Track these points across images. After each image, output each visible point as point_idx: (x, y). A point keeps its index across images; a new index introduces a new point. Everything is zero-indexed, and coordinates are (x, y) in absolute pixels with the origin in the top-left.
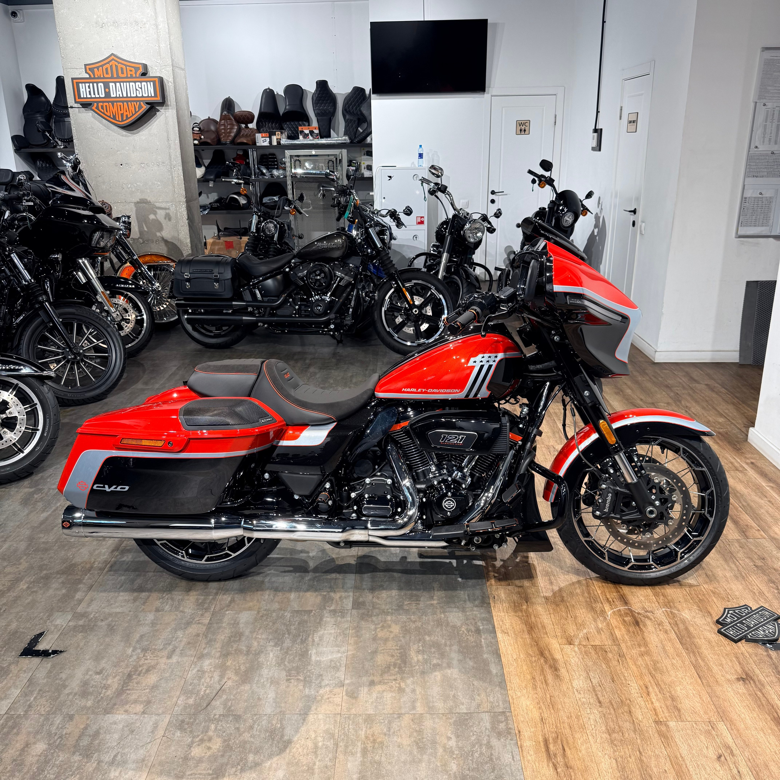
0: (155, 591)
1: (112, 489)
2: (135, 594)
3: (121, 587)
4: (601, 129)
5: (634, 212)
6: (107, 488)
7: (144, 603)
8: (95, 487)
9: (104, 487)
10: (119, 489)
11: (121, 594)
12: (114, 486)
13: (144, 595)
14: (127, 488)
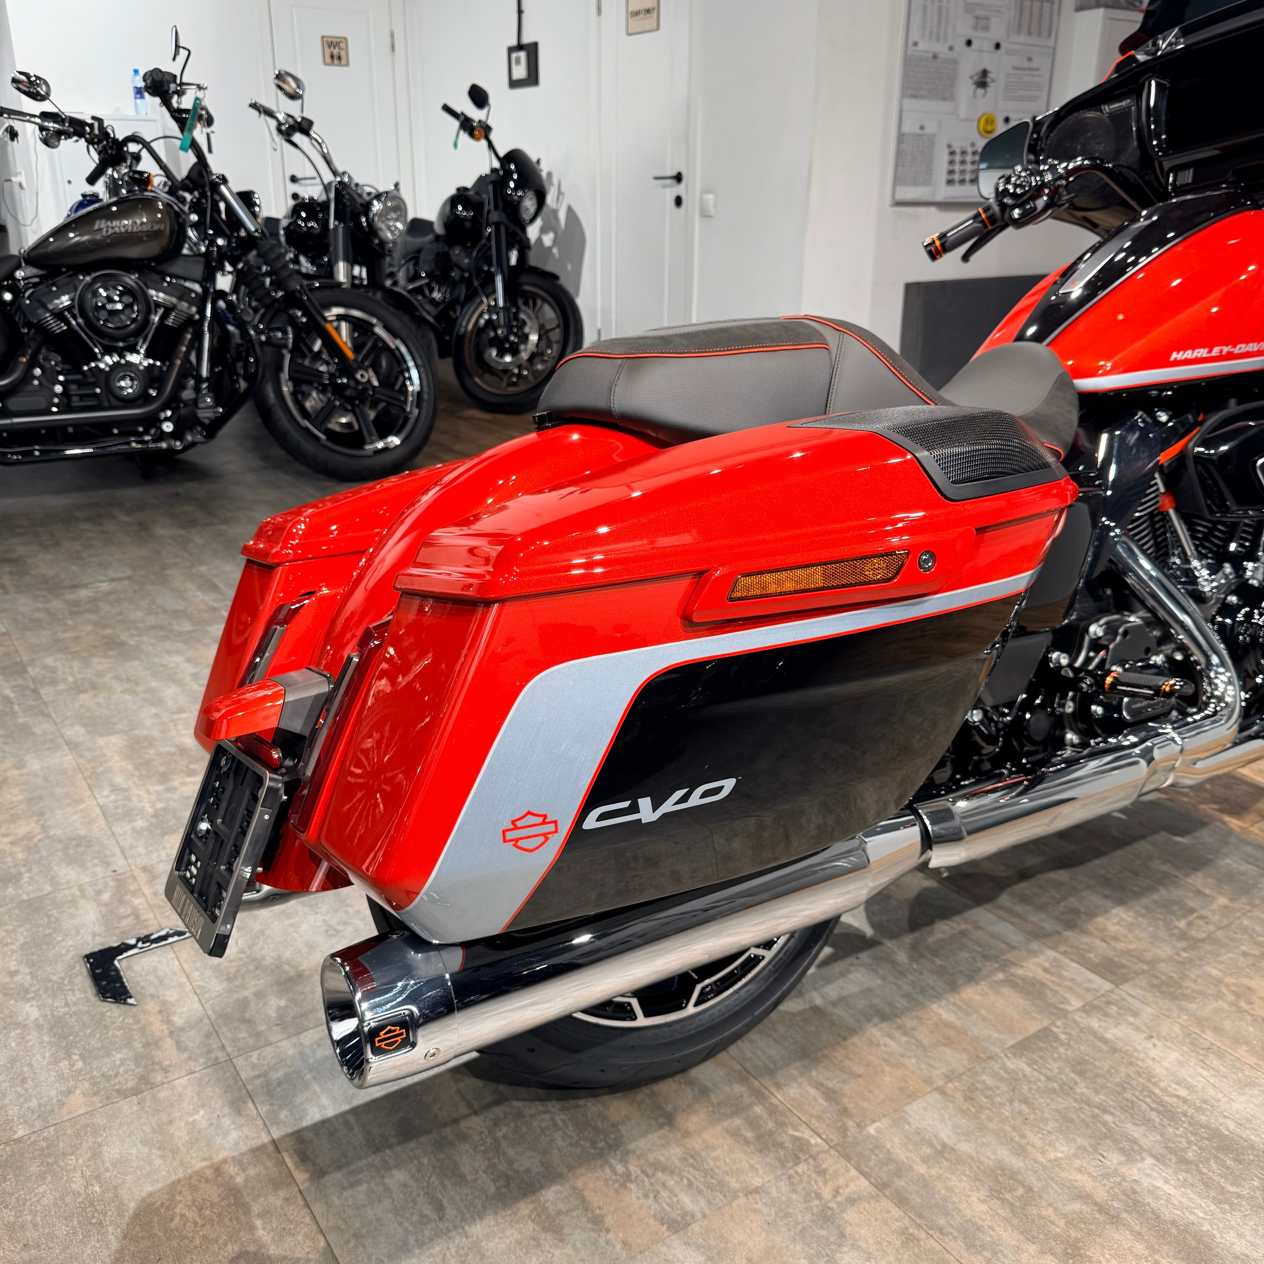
0: (570, 1168)
1: (668, 806)
2: (524, 1208)
3: (440, 1208)
4: (535, 45)
5: (678, 178)
6: (646, 812)
7: (597, 1222)
8: (591, 823)
9: (634, 809)
10: (695, 800)
11: (477, 1229)
12: (679, 794)
13: (552, 1195)
14: (729, 784)
